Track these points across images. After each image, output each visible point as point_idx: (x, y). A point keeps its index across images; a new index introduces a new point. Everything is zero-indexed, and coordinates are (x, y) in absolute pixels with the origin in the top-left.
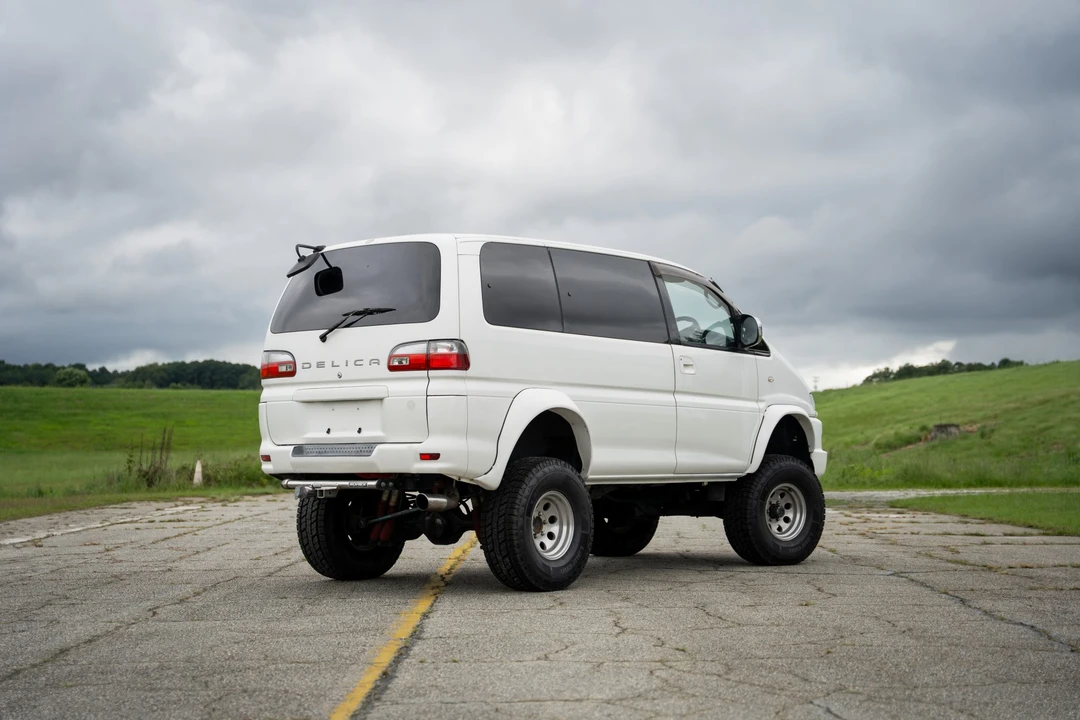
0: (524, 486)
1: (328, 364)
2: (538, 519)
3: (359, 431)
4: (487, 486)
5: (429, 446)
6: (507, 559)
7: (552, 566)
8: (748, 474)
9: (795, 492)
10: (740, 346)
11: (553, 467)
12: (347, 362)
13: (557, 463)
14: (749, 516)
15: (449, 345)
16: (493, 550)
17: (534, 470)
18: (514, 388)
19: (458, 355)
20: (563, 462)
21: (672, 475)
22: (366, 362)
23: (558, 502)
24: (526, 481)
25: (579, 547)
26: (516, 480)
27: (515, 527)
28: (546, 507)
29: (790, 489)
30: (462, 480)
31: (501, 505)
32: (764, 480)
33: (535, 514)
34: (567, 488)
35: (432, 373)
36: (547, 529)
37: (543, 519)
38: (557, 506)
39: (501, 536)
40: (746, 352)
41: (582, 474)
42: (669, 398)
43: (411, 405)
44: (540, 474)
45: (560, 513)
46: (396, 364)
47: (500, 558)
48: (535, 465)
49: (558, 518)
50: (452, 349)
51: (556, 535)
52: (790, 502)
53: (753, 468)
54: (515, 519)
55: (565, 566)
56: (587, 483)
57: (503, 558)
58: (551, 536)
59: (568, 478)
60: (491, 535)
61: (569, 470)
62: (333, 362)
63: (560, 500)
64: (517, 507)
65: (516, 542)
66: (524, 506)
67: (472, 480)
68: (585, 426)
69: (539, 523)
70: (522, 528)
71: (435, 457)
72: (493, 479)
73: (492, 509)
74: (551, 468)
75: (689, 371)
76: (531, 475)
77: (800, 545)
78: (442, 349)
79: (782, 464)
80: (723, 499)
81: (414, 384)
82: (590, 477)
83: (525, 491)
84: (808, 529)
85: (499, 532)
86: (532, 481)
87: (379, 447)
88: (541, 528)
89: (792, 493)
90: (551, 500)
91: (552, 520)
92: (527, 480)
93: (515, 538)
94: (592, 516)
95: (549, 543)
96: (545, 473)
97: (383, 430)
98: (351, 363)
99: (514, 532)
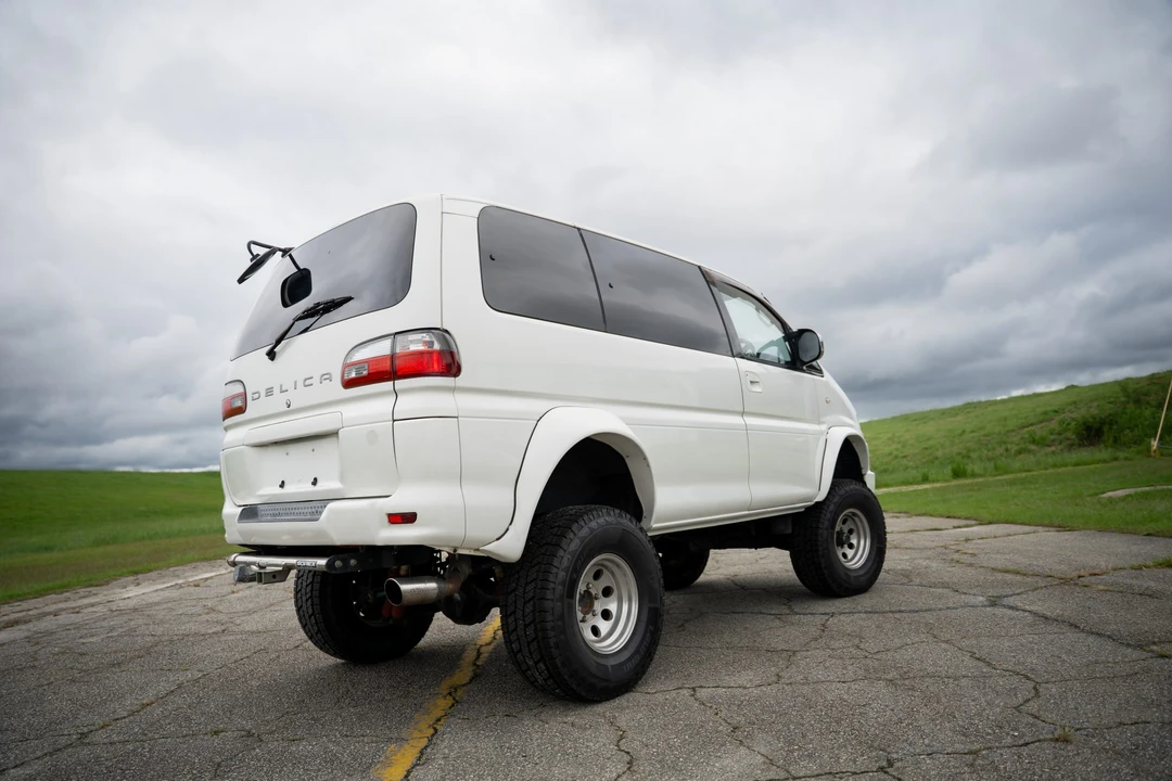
0: (561, 553)
1: (276, 391)
2: (587, 592)
3: (315, 482)
4: (503, 557)
5: (400, 502)
6: (541, 665)
7: (612, 662)
8: (817, 503)
9: (858, 517)
10: (798, 364)
11: (604, 519)
12: (296, 382)
13: (609, 514)
14: (820, 548)
15: (426, 337)
16: (520, 651)
17: (575, 527)
18: (539, 406)
19: (440, 353)
20: (617, 511)
21: (747, 512)
22: (316, 381)
23: (615, 569)
24: (564, 545)
25: (647, 626)
26: (547, 544)
27: (550, 618)
28: (597, 576)
29: (854, 514)
30: (460, 552)
31: (527, 584)
32: (832, 507)
33: (581, 588)
34: (624, 546)
35: (401, 384)
36: (598, 607)
37: (593, 592)
38: (613, 573)
39: (530, 631)
40: (803, 371)
41: (644, 524)
42: (737, 420)
43: (372, 437)
44: (585, 532)
45: (617, 584)
46: (353, 375)
47: (531, 663)
48: (575, 519)
49: (615, 588)
50: (431, 344)
51: (614, 612)
52: (853, 527)
53: (821, 497)
54: (548, 605)
55: (629, 659)
56: (649, 534)
57: (536, 663)
58: (606, 615)
59: (626, 533)
60: (515, 630)
61: (626, 521)
62: (281, 386)
63: (618, 566)
64: (552, 585)
65: (552, 641)
66: (563, 583)
67: (478, 550)
68: (645, 459)
69: (588, 599)
70: (561, 618)
71: (408, 518)
72: (512, 546)
73: (514, 590)
74: (601, 521)
75: (757, 388)
76: (571, 536)
77: (868, 572)
78: (416, 344)
79: (847, 488)
80: (789, 531)
81: (376, 403)
82: (655, 526)
83: (564, 559)
84: (874, 553)
85: (526, 626)
86: (573, 544)
87: (331, 505)
88: (592, 605)
89: (856, 519)
90: (603, 565)
91: (607, 592)
92: (564, 543)
93: (551, 634)
94: (662, 580)
95: (604, 626)
96: (592, 530)
97: (342, 479)
98: (300, 384)
99: (549, 625)
